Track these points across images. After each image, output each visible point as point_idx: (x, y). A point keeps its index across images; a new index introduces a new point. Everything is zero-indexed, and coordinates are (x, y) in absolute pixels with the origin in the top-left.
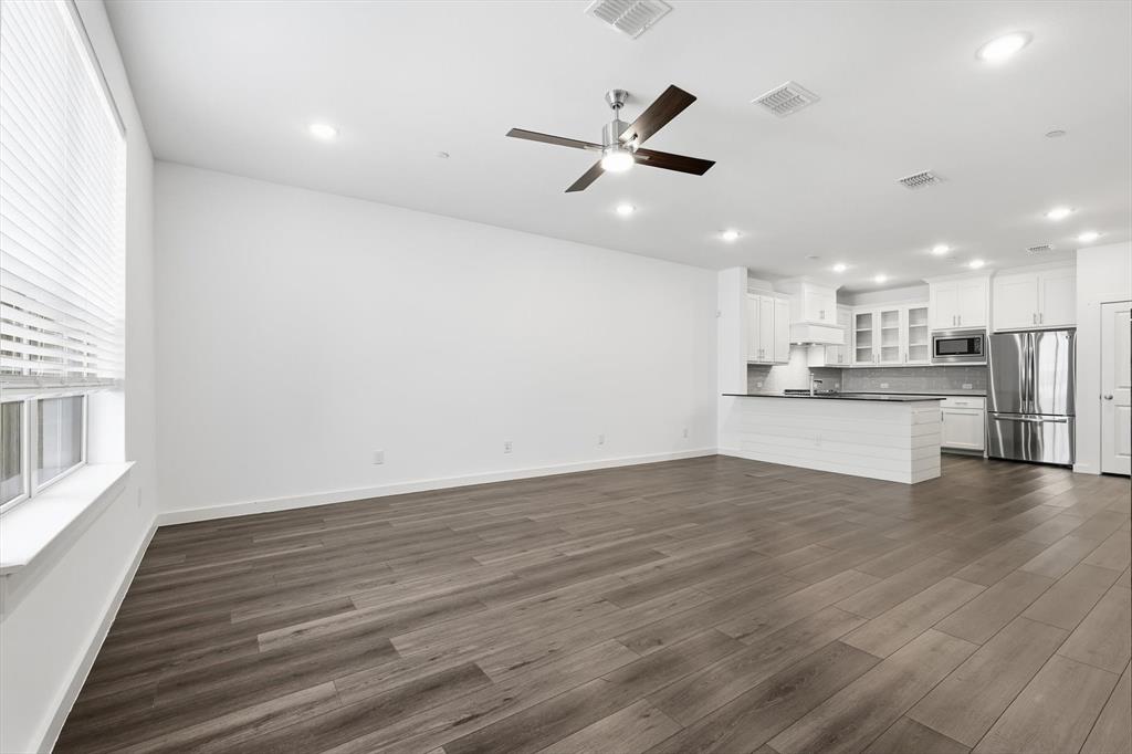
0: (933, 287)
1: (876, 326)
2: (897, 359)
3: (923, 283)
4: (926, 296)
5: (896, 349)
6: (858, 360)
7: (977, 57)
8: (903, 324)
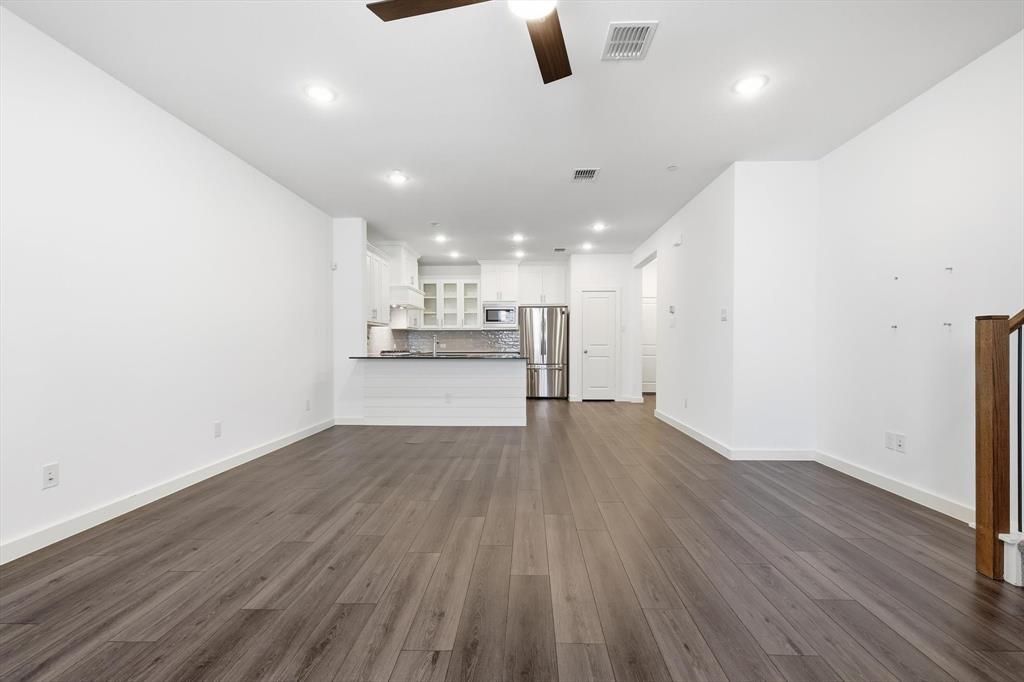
0: (484, 267)
1: (441, 295)
2: (456, 324)
3: (477, 264)
4: (478, 273)
5: (455, 315)
6: (425, 324)
7: (733, 89)
8: (460, 294)
